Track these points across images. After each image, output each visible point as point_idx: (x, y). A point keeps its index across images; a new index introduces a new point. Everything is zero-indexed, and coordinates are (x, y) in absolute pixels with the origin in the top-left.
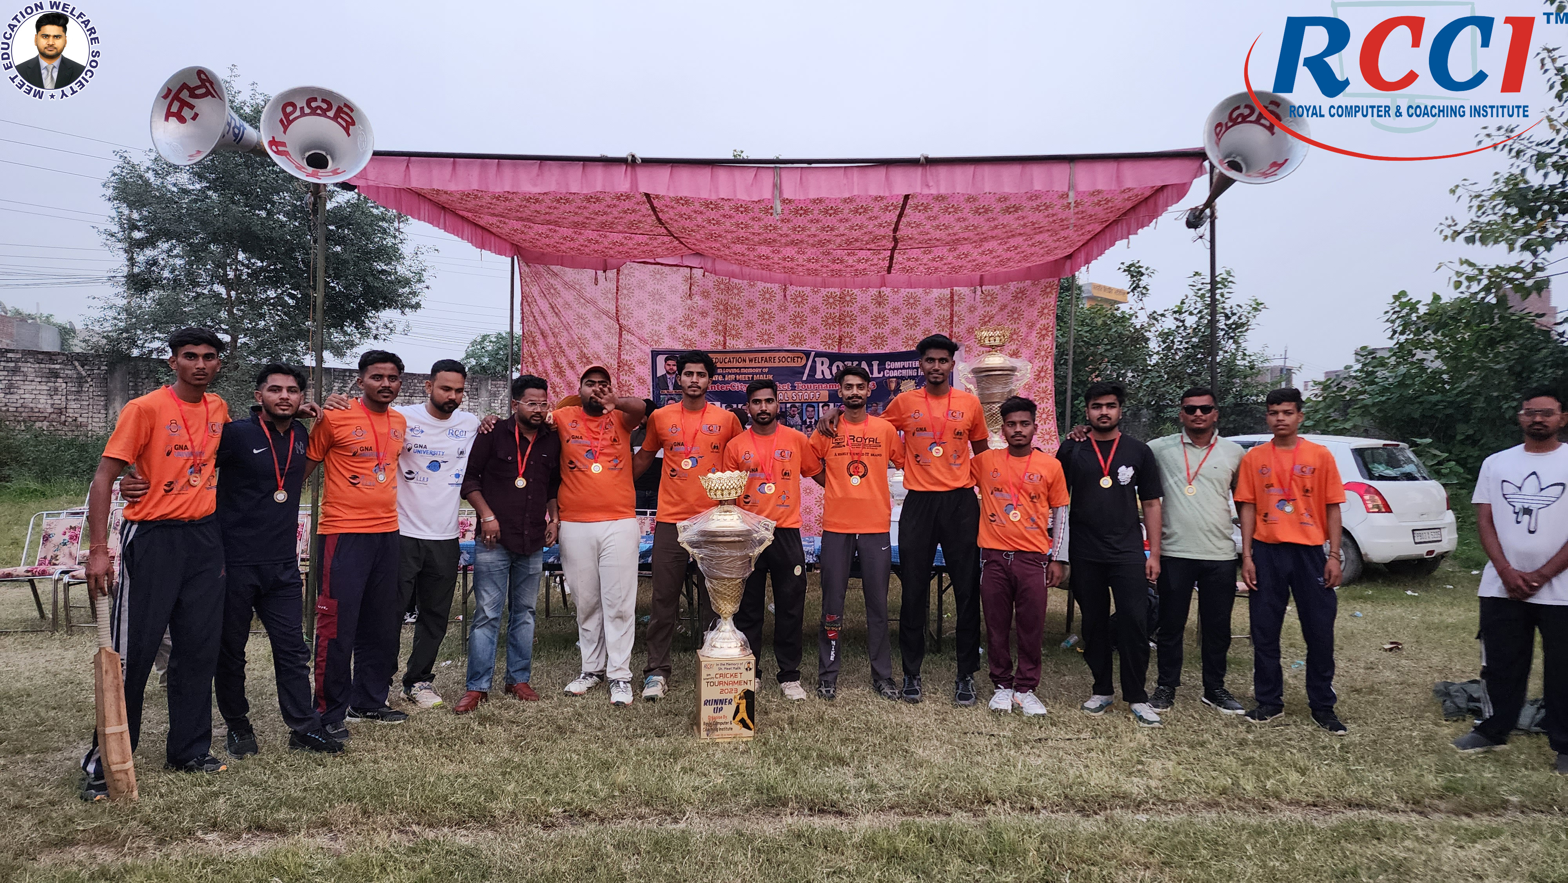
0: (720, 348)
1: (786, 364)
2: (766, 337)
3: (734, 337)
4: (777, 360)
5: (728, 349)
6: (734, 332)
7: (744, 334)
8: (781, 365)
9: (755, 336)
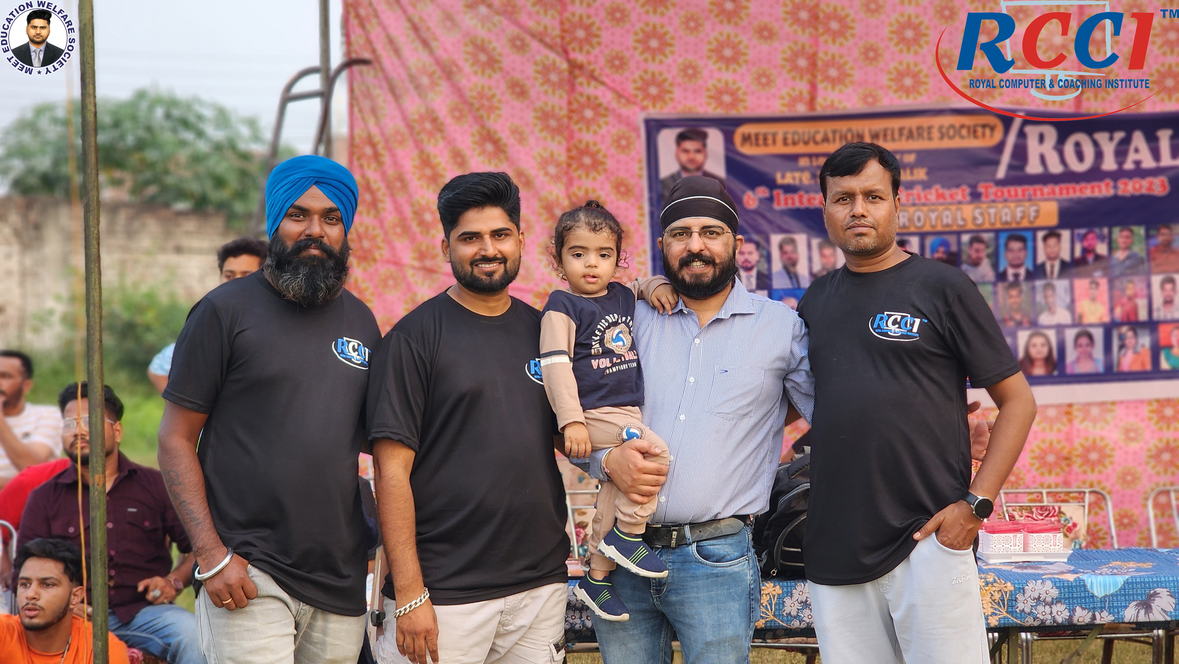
0: (801, 109)
1: (957, 143)
2: (908, 82)
3: (834, 82)
4: (936, 134)
5: (819, 111)
6: (833, 73)
7: (857, 75)
8: (947, 144)
9: (884, 79)
